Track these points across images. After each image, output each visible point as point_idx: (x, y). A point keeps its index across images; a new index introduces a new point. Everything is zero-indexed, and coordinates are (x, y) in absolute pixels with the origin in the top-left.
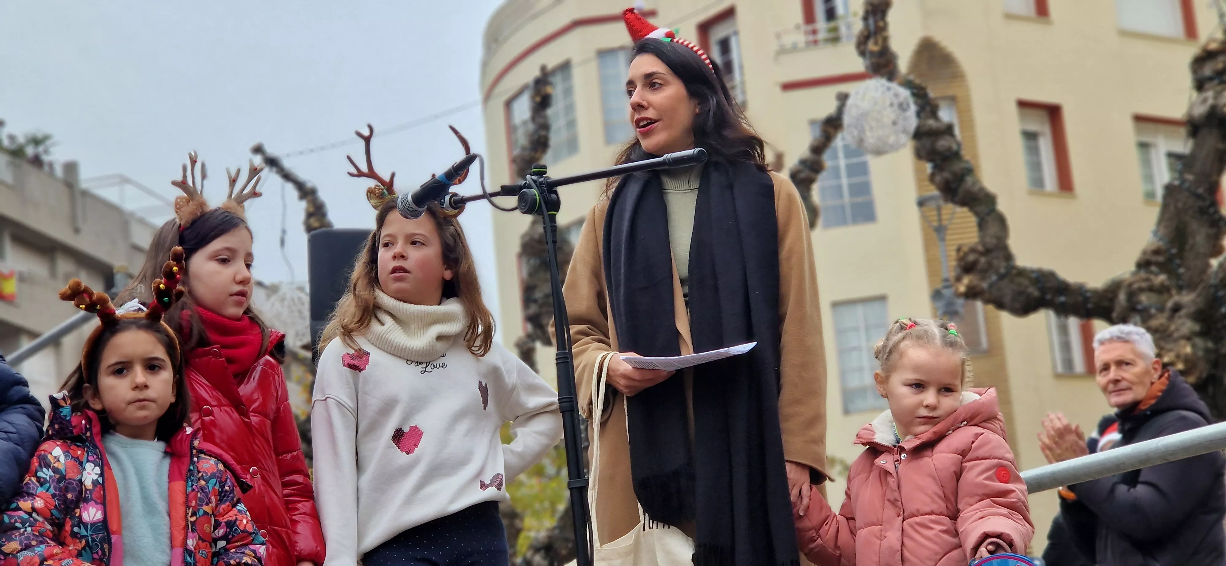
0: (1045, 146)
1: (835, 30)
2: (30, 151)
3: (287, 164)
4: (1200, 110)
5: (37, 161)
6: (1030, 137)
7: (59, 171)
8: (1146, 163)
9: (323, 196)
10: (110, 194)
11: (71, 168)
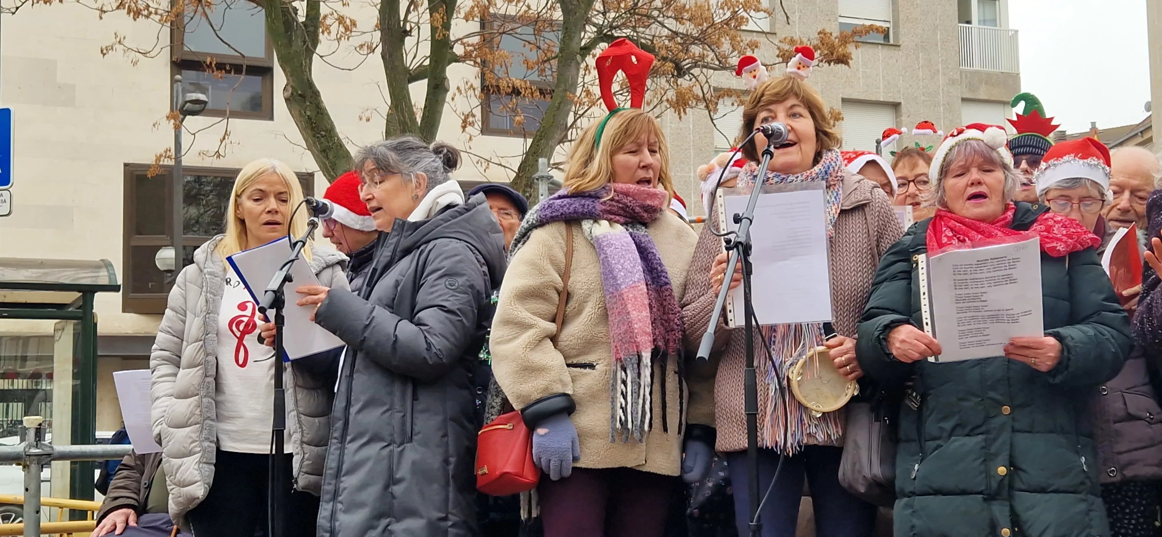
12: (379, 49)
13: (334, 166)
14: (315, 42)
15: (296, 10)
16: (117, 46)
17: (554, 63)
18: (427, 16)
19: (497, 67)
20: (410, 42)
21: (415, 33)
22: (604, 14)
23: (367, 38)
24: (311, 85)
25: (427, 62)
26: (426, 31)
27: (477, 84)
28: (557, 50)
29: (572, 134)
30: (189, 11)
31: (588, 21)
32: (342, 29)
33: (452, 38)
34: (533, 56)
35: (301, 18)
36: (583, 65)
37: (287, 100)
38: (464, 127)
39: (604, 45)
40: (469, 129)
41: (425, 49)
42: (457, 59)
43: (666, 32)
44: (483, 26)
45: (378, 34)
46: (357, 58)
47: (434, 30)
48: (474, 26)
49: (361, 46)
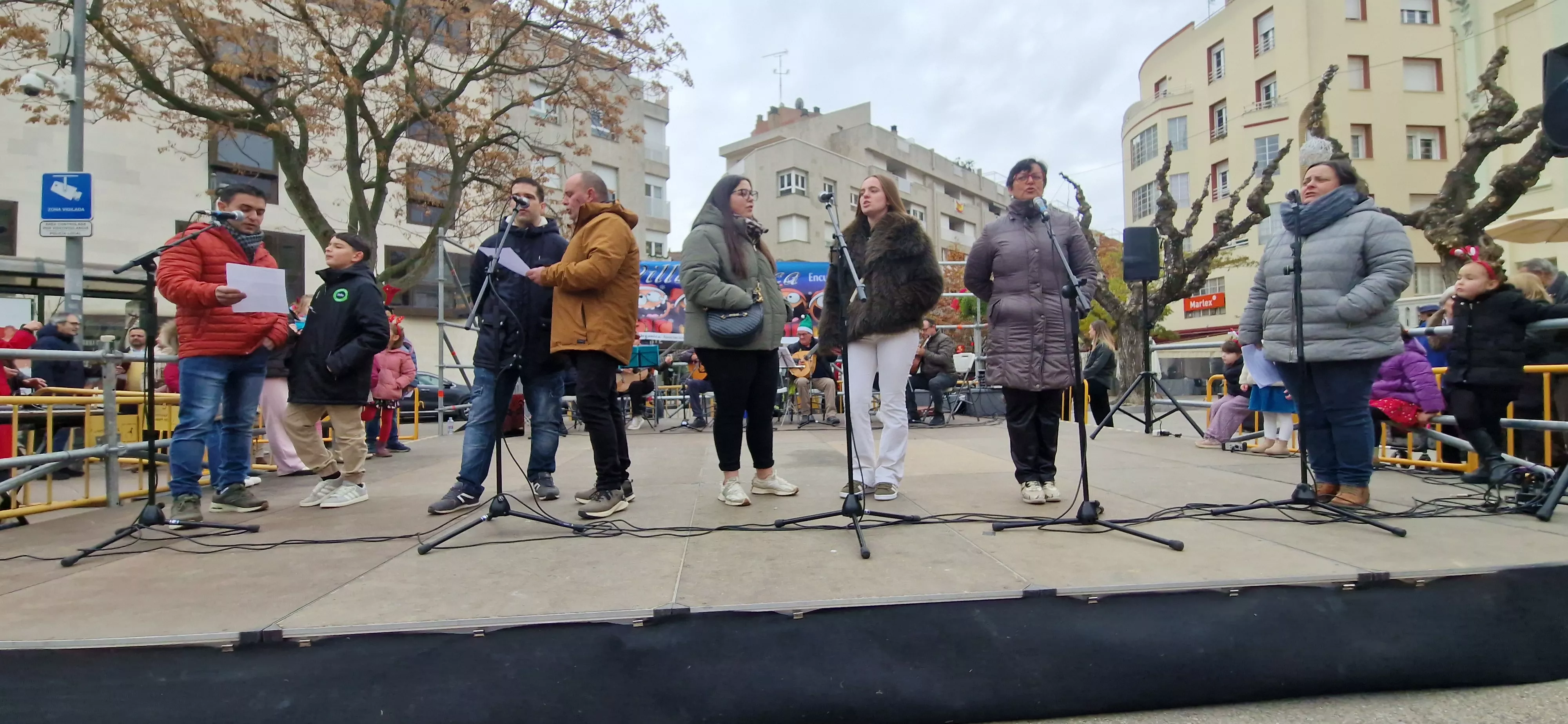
0: (1362, 141)
1: (1270, 103)
2: (967, 166)
3: (1070, 178)
4: (1472, 141)
5: (969, 169)
6: (1355, 138)
7: (976, 172)
8: (1410, 144)
9: (1082, 188)
10: (990, 178)
11: (980, 171)
12: (346, 168)
13: (317, 227)
14: (306, 161)
15: (293, 142)
16: (171, 149)
17: (448, 188)
18: (375, 153)
19: (416, 187)
20: (364, 167)
21: (367, 161)
22: (476, 168)
23: (338, 163)
24: (303, 183)
25: (374, 180)
26: (374, 163)
27: (404, 192)
28: (449, 182)
29: (457, 224)
30: (221, 135)
31: (467, 170)
32: (322, 155)
33: (390, 168)
34: (437, 185)
35: (297, 146)
36: (463, 191)
37: (288, 190)
38: (396, 216)
39: (475, 182)
40: (399, 217)
41: (374, 173)
42: (392, 180)
43: (508, 180)
44: (408, 165)
45: (345, 162)
46: (331, 171)
47: (379, 161)
48: (404, 165)
49: (335, 166)
